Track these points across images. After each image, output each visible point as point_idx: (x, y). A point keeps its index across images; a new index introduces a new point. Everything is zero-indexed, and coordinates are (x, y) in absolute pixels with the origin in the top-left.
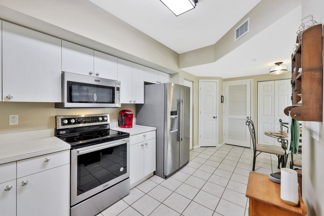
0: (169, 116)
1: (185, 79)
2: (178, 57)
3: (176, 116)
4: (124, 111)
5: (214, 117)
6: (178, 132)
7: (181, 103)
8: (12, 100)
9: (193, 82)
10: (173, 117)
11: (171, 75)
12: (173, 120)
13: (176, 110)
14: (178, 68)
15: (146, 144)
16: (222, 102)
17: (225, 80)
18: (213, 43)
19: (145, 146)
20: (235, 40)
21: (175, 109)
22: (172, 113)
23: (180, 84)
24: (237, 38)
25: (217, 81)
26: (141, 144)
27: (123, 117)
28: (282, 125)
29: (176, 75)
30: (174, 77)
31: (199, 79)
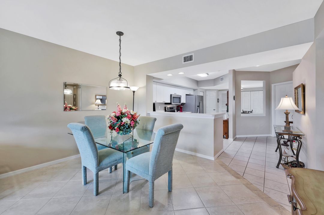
1: (200, 91)
4: (180, 105)
5: (214, 110)
7: (200, 103)
9: (203, 92)
10: (198, 108)
11: (194, 90)
13: (199, 105)
14: (197, 87)
16: (218, 102)
17: (220, 90)
23: (199, 95)
24: (221, 81)
25: (216, 91)
27: (179, 108)
29: (197, 90)
30: (196, 91)
31: (206, 90)
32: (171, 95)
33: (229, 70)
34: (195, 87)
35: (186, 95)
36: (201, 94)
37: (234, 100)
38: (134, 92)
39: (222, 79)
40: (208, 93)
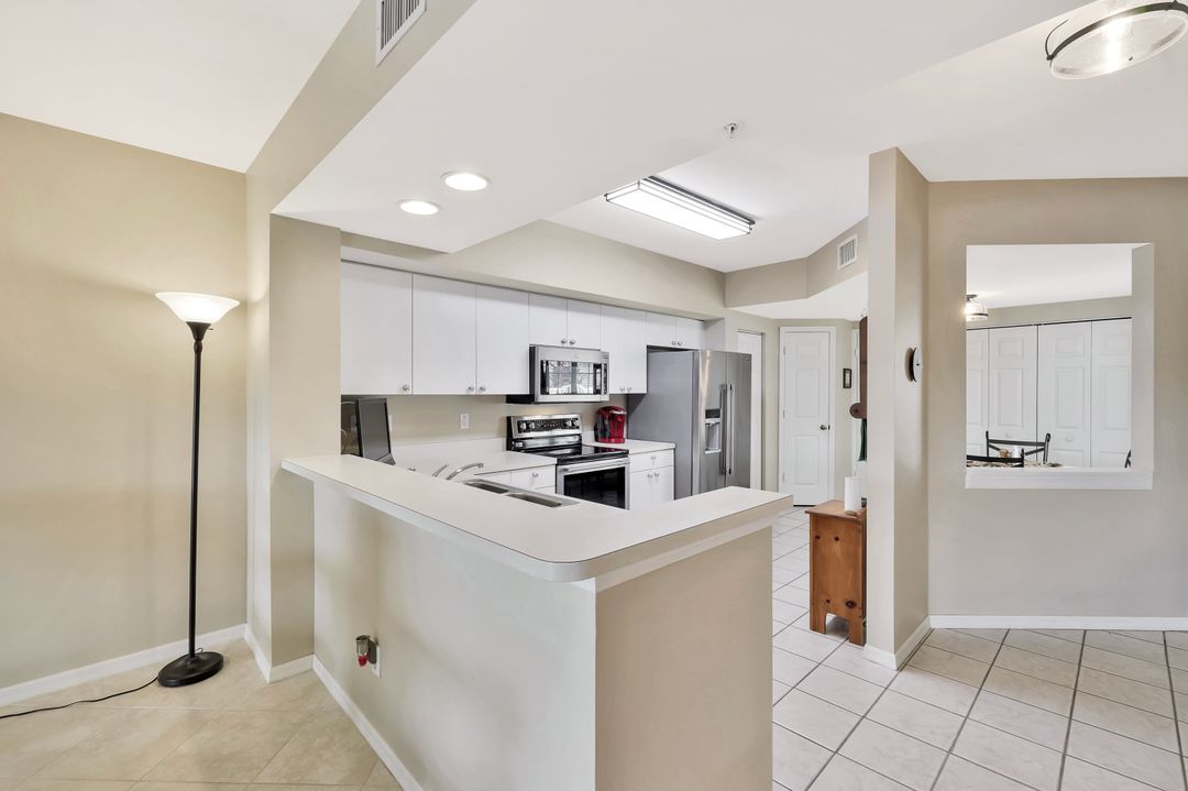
0: (703, 420)
2: (722, 282)
3: (718, 420)
4: (607, 409)
5: (823, 428)
6: (722, 455)
7: (729, 392)
8: (486, 393)
9: (762, 334)
10: (712, 421)
11: (706, 323)
12: (710, 428)
13: (718, 407)
14: (722, 308)
15: (657, 475)
16: (847, 385)
18: (805, 253)
19: (654, 477)
20: (839, 267)
21: (715, 405)
22: (709, 414)
23: (727, 350)
24: (842, 263)
25: (833, 329)
26: (646, 473)
27: (607, 422)
28: (988, 446)
29: (719, 323)
30: (713, 328)
31: (778, 325)
32: (532, 351)
33: (872, 157)
34: (709, 305)
35: (651, 349)
36: (746, 344)
37: (911, 376)
38: (199, 330)
39: (847, 251)
40: (787, 337)
